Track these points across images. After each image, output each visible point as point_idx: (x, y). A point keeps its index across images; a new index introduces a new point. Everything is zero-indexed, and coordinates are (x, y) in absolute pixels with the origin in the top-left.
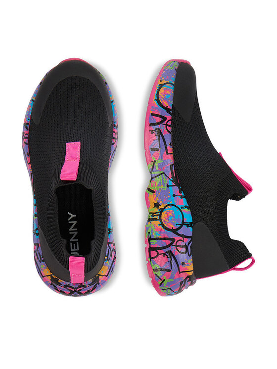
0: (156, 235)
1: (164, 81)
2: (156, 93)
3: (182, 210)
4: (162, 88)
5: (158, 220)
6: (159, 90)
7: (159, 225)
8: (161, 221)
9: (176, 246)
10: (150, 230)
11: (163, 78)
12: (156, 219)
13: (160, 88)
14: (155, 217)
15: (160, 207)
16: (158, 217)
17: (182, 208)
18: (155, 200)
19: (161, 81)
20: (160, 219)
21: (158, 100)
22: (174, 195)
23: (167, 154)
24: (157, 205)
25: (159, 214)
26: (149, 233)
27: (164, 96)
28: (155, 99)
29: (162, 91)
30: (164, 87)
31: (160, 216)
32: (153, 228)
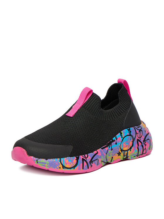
0: (136, 152)
1: (59, 166)
2: (69, 170)
3: (123, 137)
4: (66, 166)
5: (127, 152)
6: (67, 168)
7: (130, 151)
8: (128, 150)
9: (140, 138)
10: (133, 156)
11: (57, 167)
12: (127, 154)
13: (66, 168)
14: (126, 154)
15: (120, 152)
16: (126, 152)
17: (122, 137)
18: (116, 156)
19: (60, 168)
20: (127, 151)
21: (74, 167)
22: (116, 144)
23: (97, 153)
24: (119, 154)
25: (124, 152)
26: (134, 157)
27: (70, 164)
28: (74, 169)
29: (67, 166)
30: (65, 165)
31: (125, 151)
32: (131, 155)
